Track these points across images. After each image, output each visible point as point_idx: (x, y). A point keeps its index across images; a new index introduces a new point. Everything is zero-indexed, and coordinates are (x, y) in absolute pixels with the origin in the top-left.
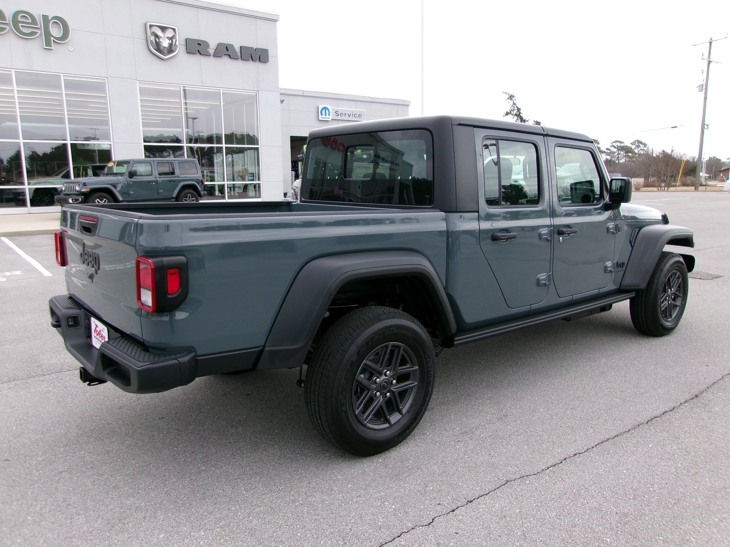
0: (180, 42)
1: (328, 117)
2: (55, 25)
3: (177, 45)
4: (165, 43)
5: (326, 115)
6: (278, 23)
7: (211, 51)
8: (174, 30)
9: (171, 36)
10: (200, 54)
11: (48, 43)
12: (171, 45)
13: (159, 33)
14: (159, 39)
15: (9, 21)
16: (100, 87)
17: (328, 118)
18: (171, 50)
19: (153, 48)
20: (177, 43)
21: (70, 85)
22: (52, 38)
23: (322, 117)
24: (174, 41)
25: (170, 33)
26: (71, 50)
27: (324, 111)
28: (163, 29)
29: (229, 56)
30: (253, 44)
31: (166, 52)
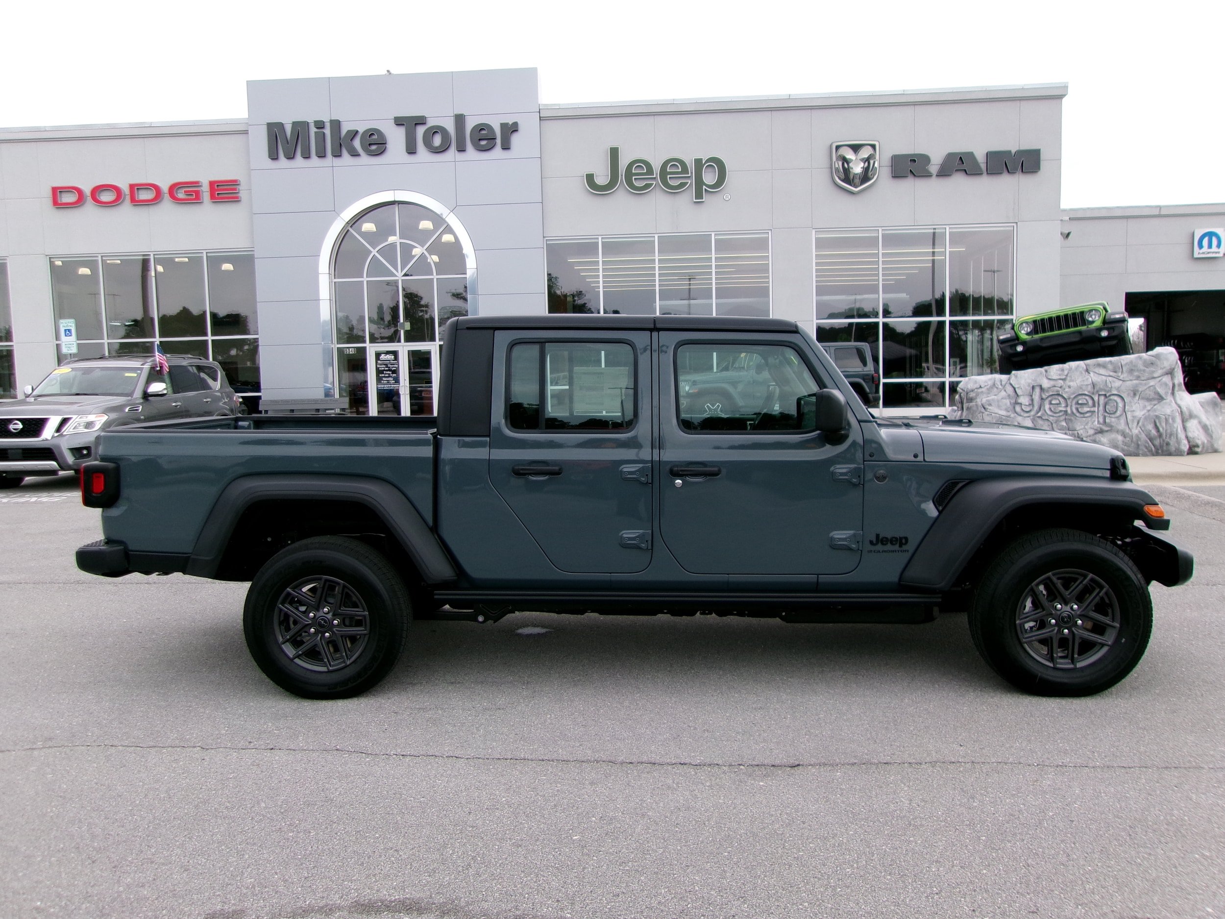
0: (881, 164)
1: (1217, 250)
2: (710, 170)
3: (876, 168)
4: (857, 169)
5: (1210, 246)
6: (1064, 100)
7: (934, 169)
8: (873, 146)
9: (866, 156)
10: (915, 175)
11: (699, 195)
12: (866, 170)
13: (850, 155)
14: (848, 164)
15: (657, 174)
16: (761, 244)
17: (1216, 253)
18: (865, 177)
19: (839, 178)
20: (876, 165)
21: (722, 245)
22: (704, 187)
23: (1201, 251)
24: (872, 162)
25: (865, 153)
26: (727, 199)
27: (1205, 242)
28: (856, 148)
29: (965, 171)
30: (1011, 145)
31: (857, 181)
